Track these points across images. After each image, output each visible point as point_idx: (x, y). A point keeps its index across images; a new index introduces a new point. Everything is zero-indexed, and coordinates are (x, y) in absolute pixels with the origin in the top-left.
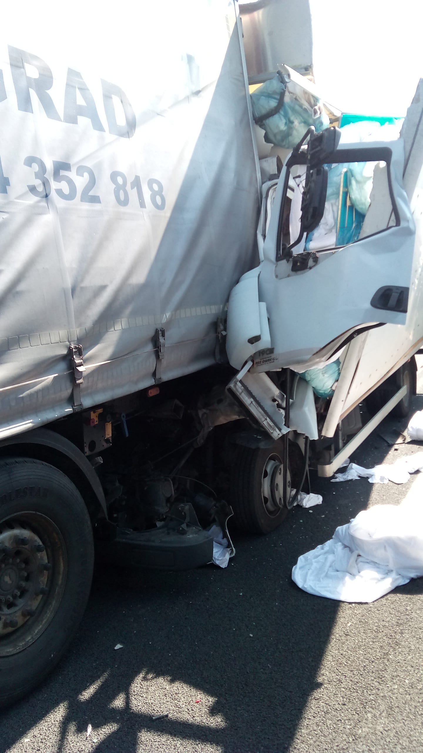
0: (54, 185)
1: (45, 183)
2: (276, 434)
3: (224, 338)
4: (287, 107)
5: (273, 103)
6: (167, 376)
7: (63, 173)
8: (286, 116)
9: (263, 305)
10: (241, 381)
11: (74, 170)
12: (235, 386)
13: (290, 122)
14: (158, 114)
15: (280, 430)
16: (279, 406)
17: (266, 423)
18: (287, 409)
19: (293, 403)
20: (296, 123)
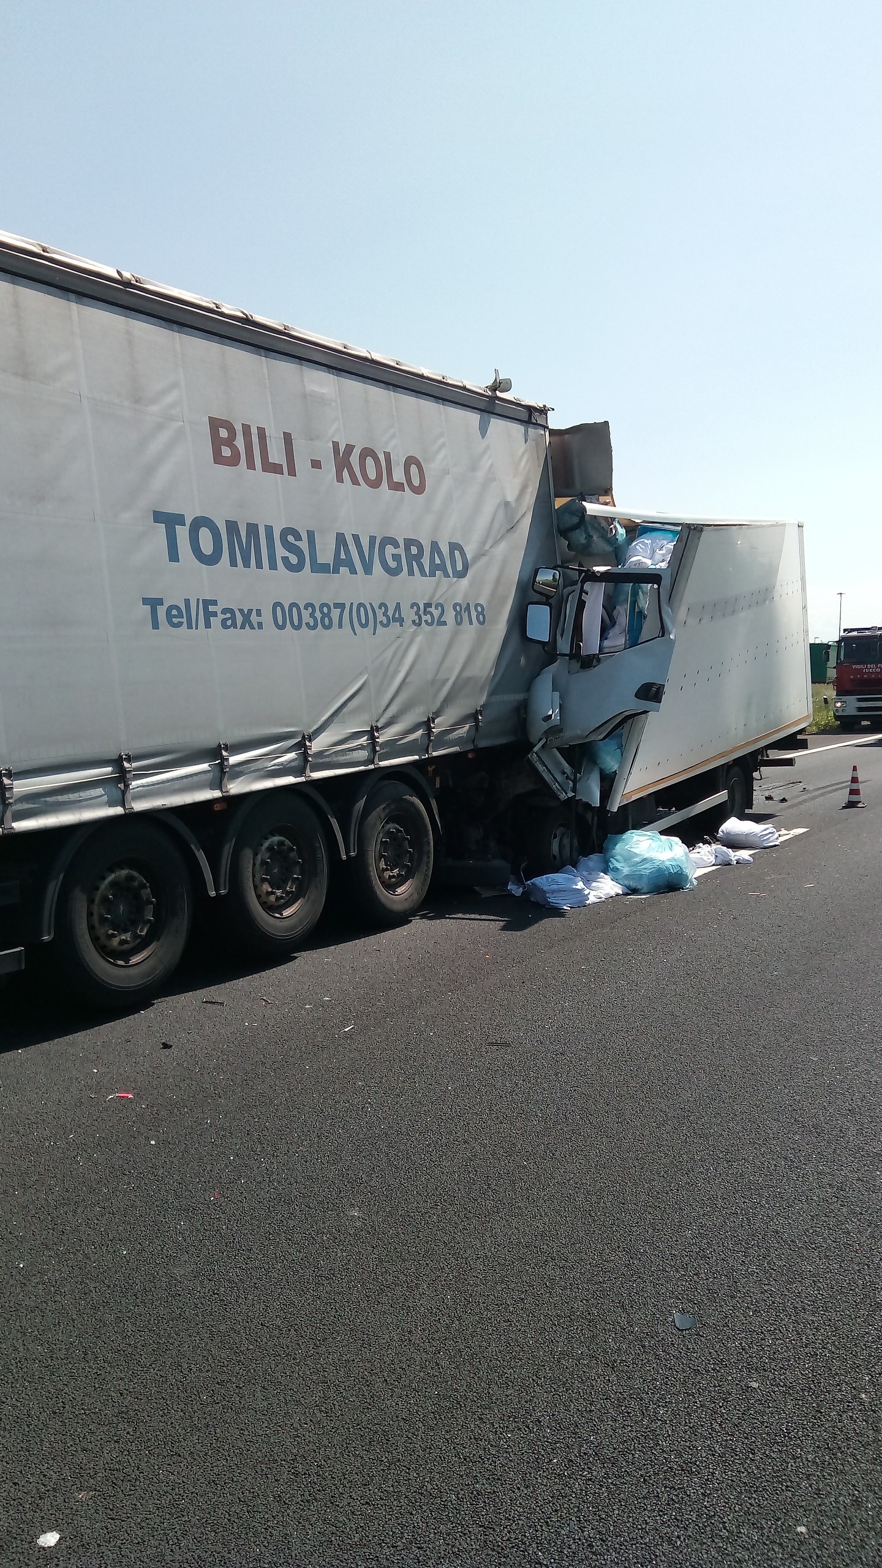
0: (424, 618)
1: (420, 618)
2: (563, 796)
3: (525, 719)
4: (587, 524)
5: (576, 520)
6: (483, 744)
7: (428, 609)
8: (586, 531)
9: (557, 694)
10: (536, 753)
11: (433, 606)
12: (531, 756)
13: (589, 537)
14: (483, 555)
15: (566, 794)
16: (567, 778)
17: (555, 786)
18: (575, 782)
19: (580, 778)
20: (595, 538)
